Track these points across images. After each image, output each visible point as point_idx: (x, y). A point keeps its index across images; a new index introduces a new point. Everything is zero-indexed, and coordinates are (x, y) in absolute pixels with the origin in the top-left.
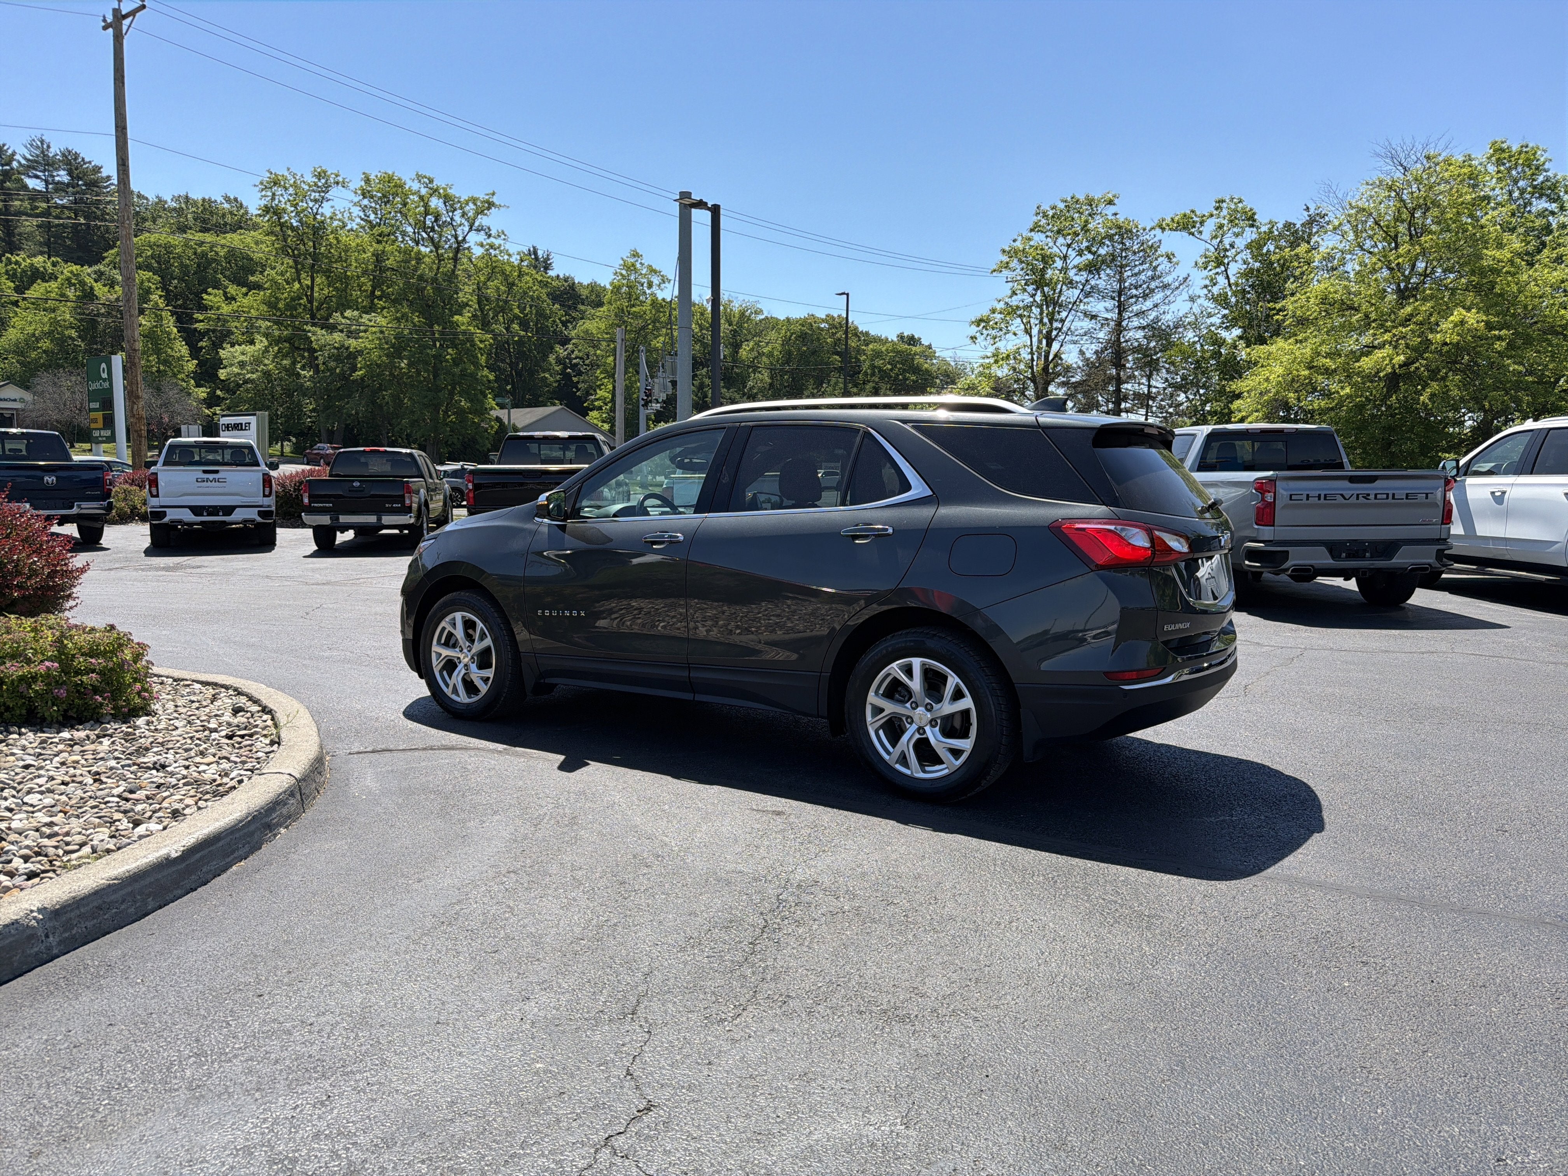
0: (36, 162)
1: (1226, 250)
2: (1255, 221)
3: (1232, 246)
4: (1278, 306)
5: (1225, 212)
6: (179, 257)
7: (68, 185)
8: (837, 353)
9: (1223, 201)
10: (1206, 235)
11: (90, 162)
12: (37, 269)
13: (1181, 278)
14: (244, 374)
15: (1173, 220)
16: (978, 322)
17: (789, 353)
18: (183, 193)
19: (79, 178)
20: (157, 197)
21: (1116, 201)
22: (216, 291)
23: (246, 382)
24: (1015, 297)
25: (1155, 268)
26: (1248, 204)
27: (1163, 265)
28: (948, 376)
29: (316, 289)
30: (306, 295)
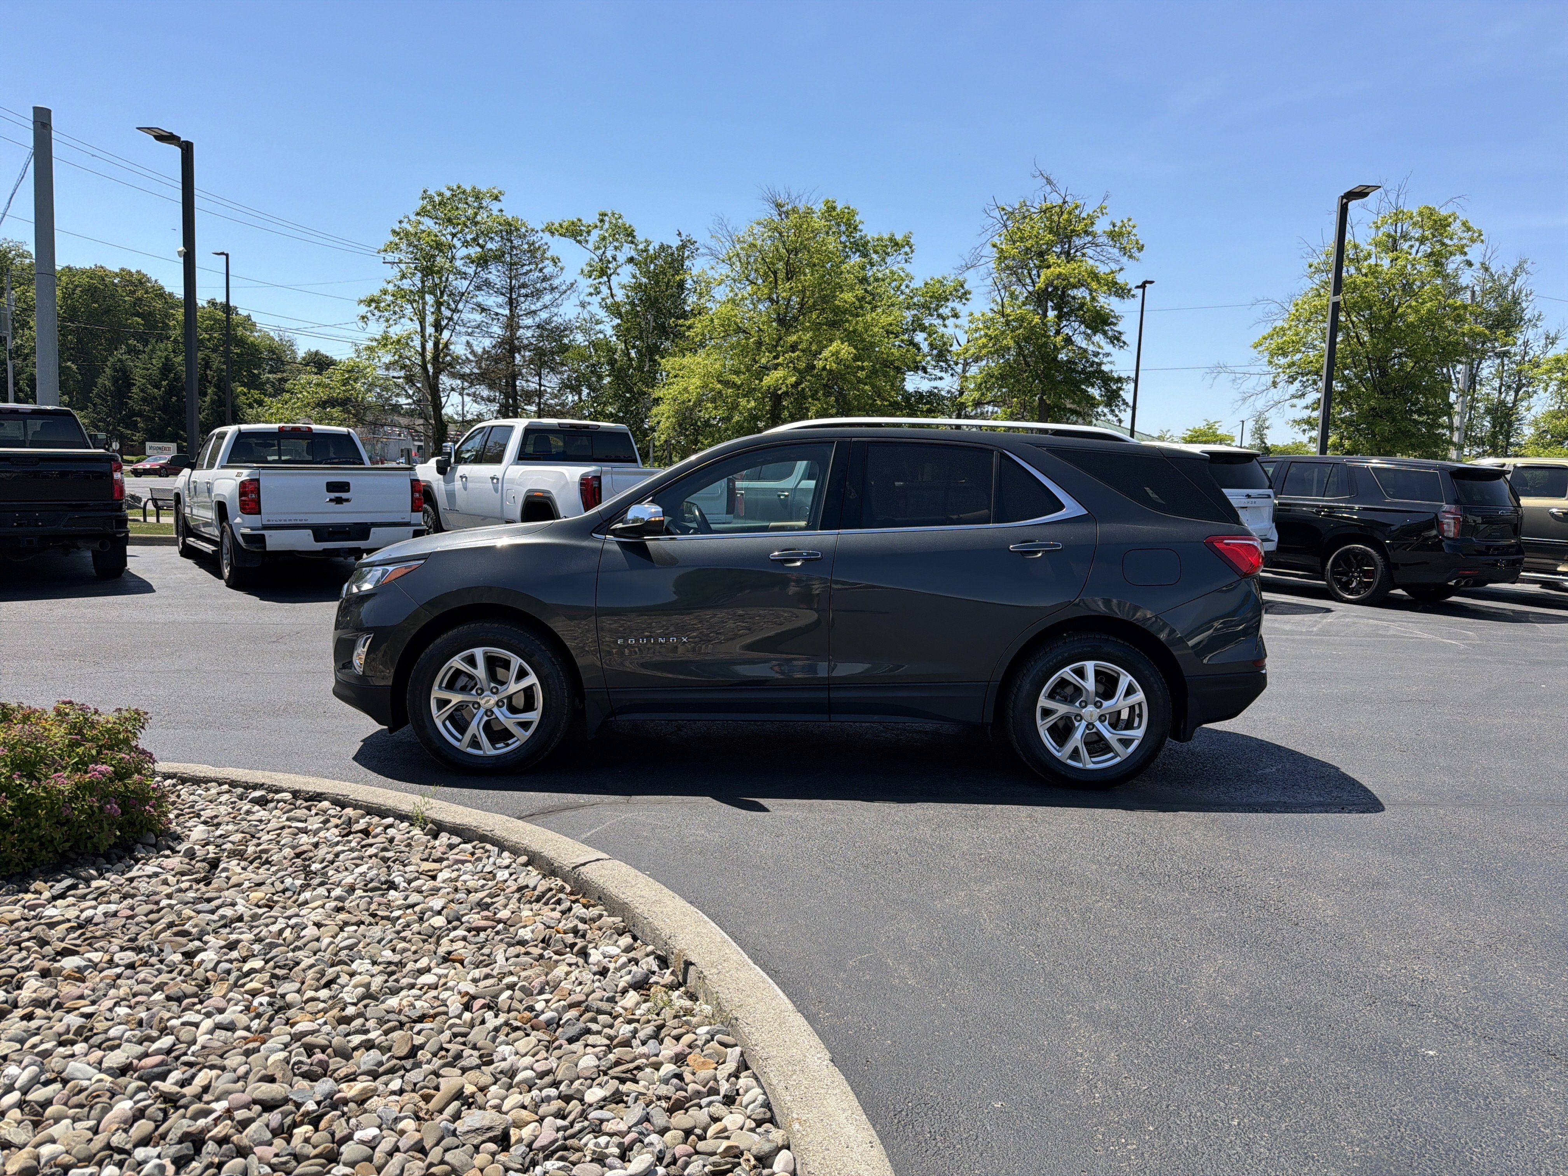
1: (609, 262)
2: (634, 237)
3: (614, 259)
4: (688, 323)
5: (607, 225)
8: (138, 315)
9: (606, 215)
10: (590, 246)
13: (568, 283)
15: (561, 226)
16: (371, 301)
17: (74, 309)
21: (501, 198)
24: (404, 281)
25: (541, 270)
26: (627, 220)
27: (549, 270)
28: (274, 353)
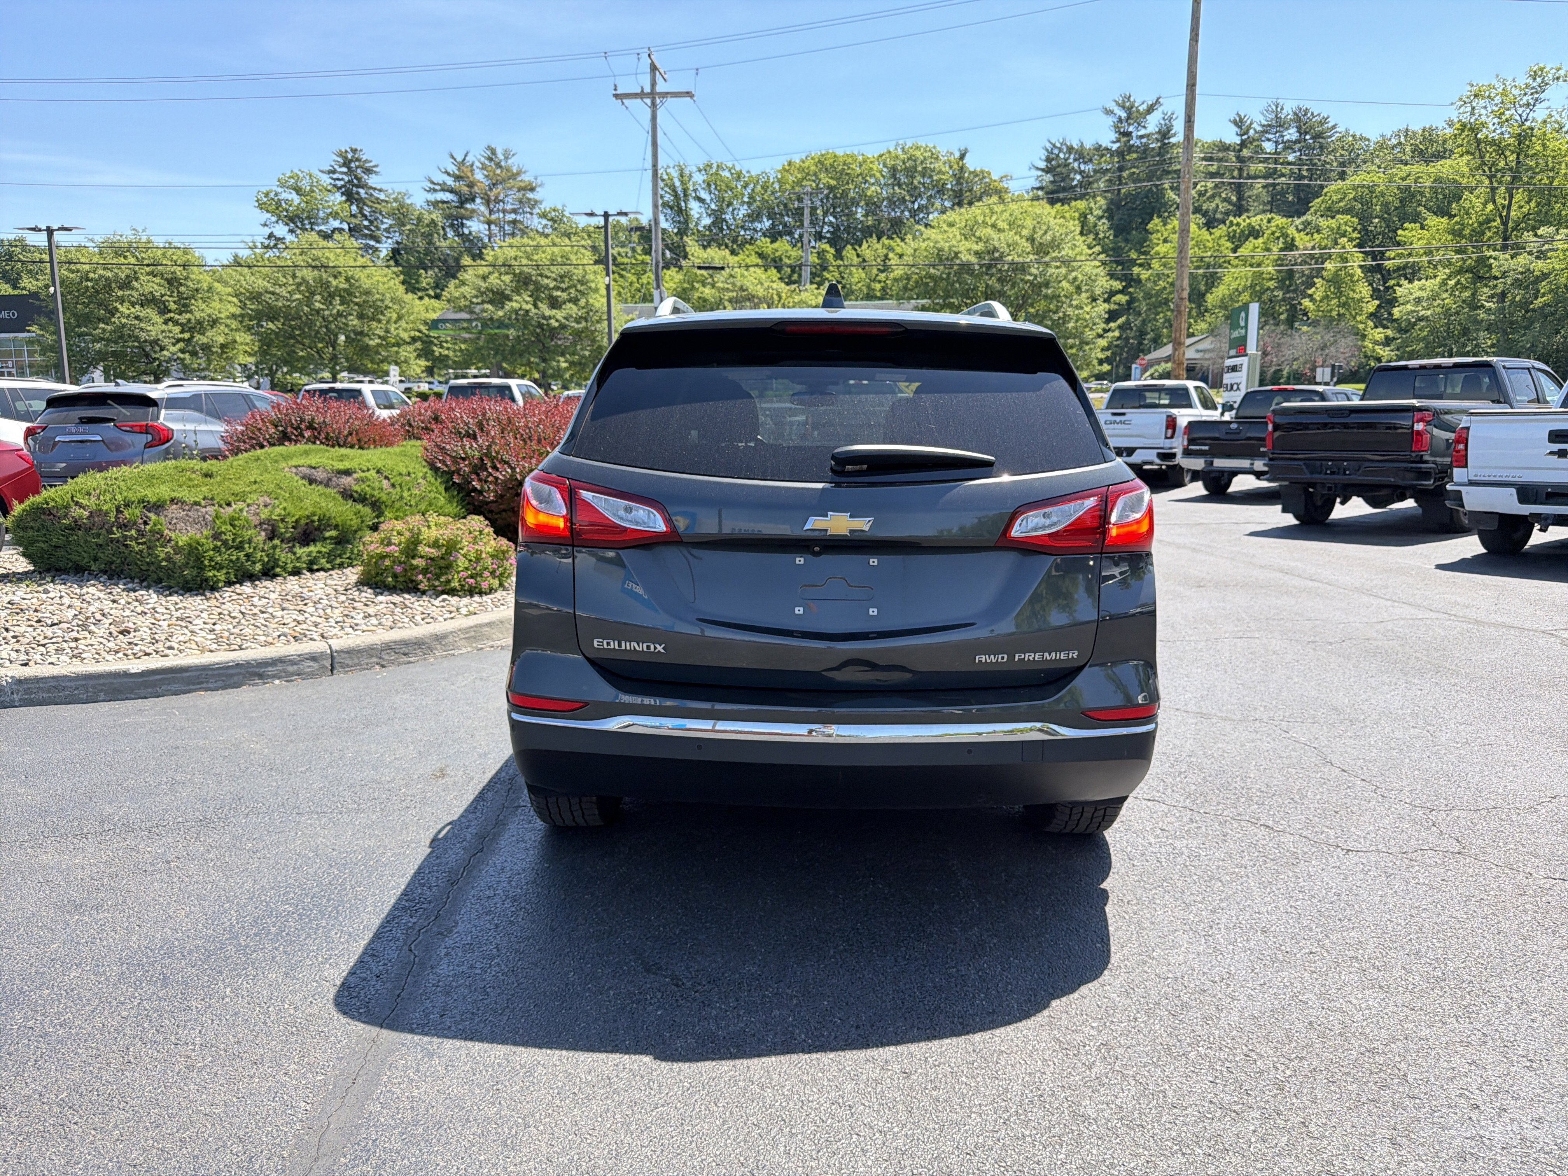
0: (1269, 125)
6: (1383, 194)
7: (1296, 142)
11: (1319, 115)
12: (1253, 228)
14: (1418, 312)
18: (1403, 127)
19: (1306, 133)
20: (1382, 136)
22: (1413, 225)
23: (1420, 319)
29: (1514, 207)
30: (1501, 216)
